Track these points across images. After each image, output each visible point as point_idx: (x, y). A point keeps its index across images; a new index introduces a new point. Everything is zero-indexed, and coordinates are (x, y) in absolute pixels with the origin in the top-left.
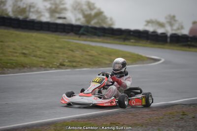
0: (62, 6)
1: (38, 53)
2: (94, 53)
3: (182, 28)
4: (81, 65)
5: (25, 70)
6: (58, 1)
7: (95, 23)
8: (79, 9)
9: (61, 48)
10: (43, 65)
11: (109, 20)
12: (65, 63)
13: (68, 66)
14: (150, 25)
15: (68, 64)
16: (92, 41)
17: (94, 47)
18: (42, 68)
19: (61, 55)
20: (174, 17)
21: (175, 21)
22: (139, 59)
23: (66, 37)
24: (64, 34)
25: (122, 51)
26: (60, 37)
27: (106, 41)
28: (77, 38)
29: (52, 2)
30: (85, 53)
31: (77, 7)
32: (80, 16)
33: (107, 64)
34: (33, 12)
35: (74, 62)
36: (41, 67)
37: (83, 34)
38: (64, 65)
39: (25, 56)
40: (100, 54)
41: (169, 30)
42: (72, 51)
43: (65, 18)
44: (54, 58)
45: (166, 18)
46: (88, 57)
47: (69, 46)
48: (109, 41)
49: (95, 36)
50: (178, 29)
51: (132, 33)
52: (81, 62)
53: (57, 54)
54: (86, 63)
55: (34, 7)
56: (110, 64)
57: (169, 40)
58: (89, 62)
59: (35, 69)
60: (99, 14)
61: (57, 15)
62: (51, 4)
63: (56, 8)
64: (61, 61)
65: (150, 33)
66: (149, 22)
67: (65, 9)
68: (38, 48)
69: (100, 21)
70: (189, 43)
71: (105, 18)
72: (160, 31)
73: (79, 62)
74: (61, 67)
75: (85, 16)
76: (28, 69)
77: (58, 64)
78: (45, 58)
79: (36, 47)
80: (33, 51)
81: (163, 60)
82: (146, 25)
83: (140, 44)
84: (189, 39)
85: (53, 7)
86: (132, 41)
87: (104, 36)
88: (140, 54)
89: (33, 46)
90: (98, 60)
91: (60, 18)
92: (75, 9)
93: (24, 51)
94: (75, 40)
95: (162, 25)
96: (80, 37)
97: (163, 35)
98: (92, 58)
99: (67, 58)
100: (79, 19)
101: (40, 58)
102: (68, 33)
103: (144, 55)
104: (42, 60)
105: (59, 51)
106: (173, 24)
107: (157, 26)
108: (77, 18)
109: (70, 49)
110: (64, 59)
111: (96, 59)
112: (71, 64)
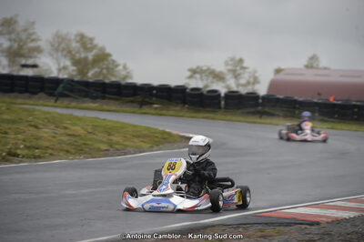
0: (32, 45)
2: (82, 132)
3: (256, 81)
4: (51, 154)
6: (24, 36)
8: (63, 50)
9: (13, 122)
12: (19, 152)
13: (23, 157)
14: (197, 76)
15: (26, 152)
20: (241, 61)
21: (243, 68)
22: (165, 139)
23: (31, 101)
24: (27, 95)
25: (134, 126)
27: (105, 107)
28: (51, 102)
29: (13, 36)
30: (62, 131)
31: (60, 45)
32: (68, 63)
33: (102, 151)
35: (37, 148)
38: (16, 155)
40: (90, 133)
42: (36, 127)
43: (35, 66)
45: (226, 63)
48: (113, 108)
49: (86, 99)
51: (155, 92)
52: (52, 149)
53: (6, 133)
54: (62, 150)
56: (107, 150)
57: (223, 103)
58: (67, 148)
60: (103, 57)
62: (10, 40)
63: (20, 47)
64: (10, 146)
65: (188, 91)
66: (194, 72)
67: (38, 50)
69: (105, 71)
70: (260, 108)
73: (48, 147)
74: (11, 158)
75: (76, 62)
77: (4, 154)
82: (190, 77)
83: (172, 112)
84: (260, 102)
85: (16, 45)
86: (156, 106)
87: (103, 98)
88: (168, 130)
90: (85, 144)
91: (24, 66)
92: (57, 50)
94: (47, 106)
95: (219, 77)
96: (56, 101)
98: (74, 139)
99: (24, 141)
100: (65, 68)
102: (35, 93)
103: (174, 132)
105: (10, 129)
106: (239, 75)
107: (211, 79)
108: (62, 65)
109: (33, 123)
110: (16, 144)
111: (81, 142)
112: (30, 153)
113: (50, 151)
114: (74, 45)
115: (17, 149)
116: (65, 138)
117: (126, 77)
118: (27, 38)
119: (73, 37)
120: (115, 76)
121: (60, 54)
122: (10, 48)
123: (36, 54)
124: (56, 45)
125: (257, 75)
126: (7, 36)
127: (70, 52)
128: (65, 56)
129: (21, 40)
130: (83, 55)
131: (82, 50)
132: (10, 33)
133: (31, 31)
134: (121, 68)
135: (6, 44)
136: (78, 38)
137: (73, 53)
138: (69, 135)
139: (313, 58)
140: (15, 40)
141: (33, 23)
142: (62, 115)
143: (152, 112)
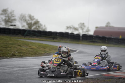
0: (13, 18)
2: (34, 47)
4: (26, 55)
6: (10, 15)
7: (35, 28)
8: (24, 20)
9: (13, 44)
10: (1, 55)
11: (43, 26)
12: (16, 54)
14: (69, 29)
15: (18, 54)
16: (33, 40)
17: (34, 43)
19: (13, 49)
20: (83, 24)
21: (84, 26)
23: (16, 37)
24: (15, 35)
25: (52, 46)
26: (12, 37)
27: (41, 39)
28: (23, 38)
29: (6, 15)
30: (29, 47)
31: (23, 18)
32: (25, 24)
35: (21, 53)
37: (27, 35)
40: (38, 48)
41: (81, 32)
42: (20, 46)
43: (15, 25)
44: (8, 51)
45: (79, 25)
47: (18, 43)
48: (44, 40)
50: (87, 31)
51: (58, 34)
52: (26, 53)
53: (11, 48)
54: (29, 54)
56: (44, 54)
57: (81, 38)
58: (31, 53)
60: (37, 22)
62: (6, 16)
63: (9, 19)
64: (13, 52)
65: (69, 34)
67: (15, 20)
70: (94, 40)
72: (76, 33)
74: (13, 56)
75: (28, 24)
77: (11, 55)
78: (2, 51)
81: (78, 51)
82: (67, 29)
83: (64, 41)
84: (94, 38)
86: (58, 39)
87: (41, 36)
90: (37, 52)
91: (12, 25)
92: (21, 20)
94: (22, 39)
95: (76, 29)
96: (25, 37)
97: (78, 35)
98: (33, 50)
99: (17, 50)
100: (24, 26)
102: (17, 34)
105: (12, 46)
106: (83, 28)
107: (74, 30)
109: (19, 45)
110: (15, 51)
111: (35, 51)
112: (20, 55)
113: (26, 54)
114: (27, 18)
115: (15, 53)
116: (30, 50)
122: (5, 19)
123: (14, 21)
124: (21, 18)
126: (4, 15)
128: (24, 22)
129: (9, 17)
130: (30, 22)
131: (30, 20)
132: (5, 14)
133: (13, 13)
136: (29, 16)
137: (27, 20)
138: (31, 49)
139: (108, 23)
140: (7, 17)
141: (14, 11)
142: (28, 42)
143: (57, 41)
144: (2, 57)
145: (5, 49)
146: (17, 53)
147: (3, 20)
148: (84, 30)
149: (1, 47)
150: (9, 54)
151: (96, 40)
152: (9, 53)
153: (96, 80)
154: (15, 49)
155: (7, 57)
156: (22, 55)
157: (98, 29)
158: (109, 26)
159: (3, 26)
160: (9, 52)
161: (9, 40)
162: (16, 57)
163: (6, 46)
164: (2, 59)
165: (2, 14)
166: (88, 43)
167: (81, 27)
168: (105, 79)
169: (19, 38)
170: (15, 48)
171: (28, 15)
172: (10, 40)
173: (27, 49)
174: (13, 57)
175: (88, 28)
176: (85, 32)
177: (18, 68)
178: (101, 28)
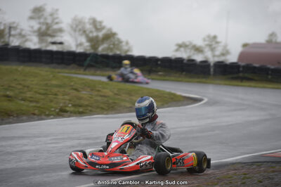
0: (55, 27)
1: (28, 95)
2: (110, 94)
4: (91, 111)
5: (11, 120)
6: (49, 21)
8: (80, 30)
9: (59, 86)
10: (36, 112)
12: (68, 109)
13: (71, 112)
14: (182, 49)
15: (72, 109)
16: (104, 76)
18: (35, 116)
19: (61, 97)
20: (215, 37)
21: (217, 43)
22: (172, 98)
23: (67, 71)
26: (57, 70)
28: (82, 71)
29: (42, 20)
30: (96, 93)
31: (78, 27)
32: (83, 40)
33: (127, 108)
34: (14, 36)
35: (80, 106)
36: (34, 114)
37: (90, 66)
38: (66, 112)
39: (9, 100)
41: (211, 57)
42: (76, 90)
43: (61, 43)
44: (51, 101)
45: (204, 40)
46: (99, 98)
47: (72, 84)
49: (107, 69)
50: (223, 54)
51: (159, 62)
53: (56, 95)
54: (98, 107)
55: (15, 28)
57: (212, 70)
58: (102, 106)
59: (25, 118)
60: (110, 36)
61: (50, 40)
62: (40, 23)
64: (61, 105)
65: (185, 62)
66: (180, 46)
67: (61, 30)
68: (28, 87)
69: (112, 46)
70: (241, 75)
71: (120, 42)
73: (87, 106)
74: (62, 113)
75: (90, 40)
76: (15, 118)
77: (57, 110)
78: (37, 102)
79: (24, 86)
80: (21, 93)
81: (206, 100)
82: (177, 50)
84: (241, 69)
85: (44, 28)
86: (160, 73)
88: (173, 92)
89: (20, 84)
90: (115, 103)
91: (54, 43)
92: (75, 31)
93: (8, 93)
94: (79, 73)
95: (198, 50)
96: (85, 70)
97: (205, 64)
98: (106, 99)
99: (70, 100)
100: (81, 44)
101: (31, 101)
102: (68, 64)
103: (179, 93)
104: (34, 104)
105: (59, 91)
106: (215, 48)
107: (193, 51)
108: (79, 42)
109: (74, 87)
110: (65, 103)
111: (111, 101)
112: (76, 110)
113: (90, 108)
114: (88, 27)
115: (66, 106)
116: (96, 98)
117: (128, 51)
118: (53, 22)
119: (87, 21)
120: (120, 50)
121: (77, 33)
122: (39, 29)
123: (59, 34)
124: (74, 26)
125: (228, 48)
126: (38, 21)
127: (85, 32)
128: (81, 35)
129: (47, 24)
130: (95, 34)
131: (94, 30)
132: (39, 18)
133: (55, 16)
134: (124, 44)
135: (36, 26)
136: (91, 21)
137: (87, 32)
138: (101, 96)
139: (273, 35)
140: (43, 24)
141: (57, 10)
142: (92, 81)
143: (158, 77)
144: (38, 115)
145: (42, 97)
146: (70, 105)
147: (34, 32)
148: (217, 53)
149: (36, 92)
150: (53, 109)
151: (246, 75)
152: (52, 107)
153: (255, 166)
154: (66, 97)
155: (48, 116)
156: (81, 110)
157: (248, 50)
158: (274, 40)
159: (35, 44)
160: (52, 104)
161: (51, 76)
162: (69, 116)
163: (46, 90)
164: (39, 120)
165: (31, 18)
166: (227, 82)
167: (210, 46)
168: (274, 165)
169: (73, 71)
170: (66, 95)
171: (90, 19)
172: (54, 76)
173: (91, 98)
174: (63, 116)
175: (225, 46)
176: (219, 56)
177: (77, 142)
178: (256, 45)
